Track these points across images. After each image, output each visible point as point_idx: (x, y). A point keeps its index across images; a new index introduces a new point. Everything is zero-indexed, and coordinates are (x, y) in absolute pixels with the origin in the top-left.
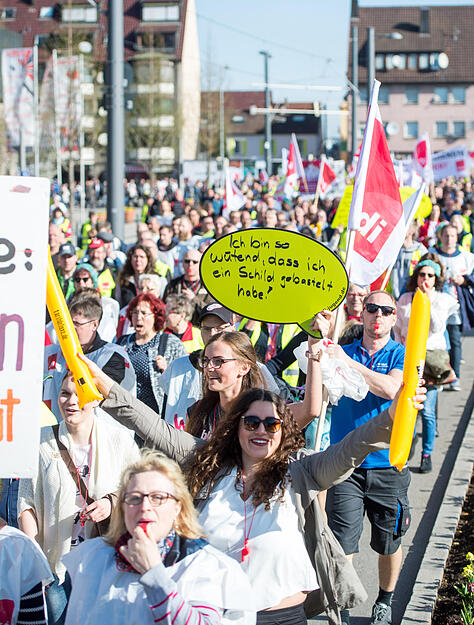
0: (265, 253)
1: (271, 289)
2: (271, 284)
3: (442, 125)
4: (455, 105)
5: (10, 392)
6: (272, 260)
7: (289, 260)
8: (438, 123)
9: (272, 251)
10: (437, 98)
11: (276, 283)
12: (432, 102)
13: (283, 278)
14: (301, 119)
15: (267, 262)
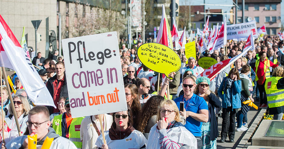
0: (158, 51)
1: (158, 62)
2: (159, 60)
3: (268, 18)
4: (272, 11)
5: (116, 88)
6: (160, 54)
7: (165, 55)
8: (266, 17)
9: (161, 51)
10: (266, 8)
11: (160, 61)
12: (264, 9)
13: (163, 60)
14: (216, 16)
15: (158, 54)
